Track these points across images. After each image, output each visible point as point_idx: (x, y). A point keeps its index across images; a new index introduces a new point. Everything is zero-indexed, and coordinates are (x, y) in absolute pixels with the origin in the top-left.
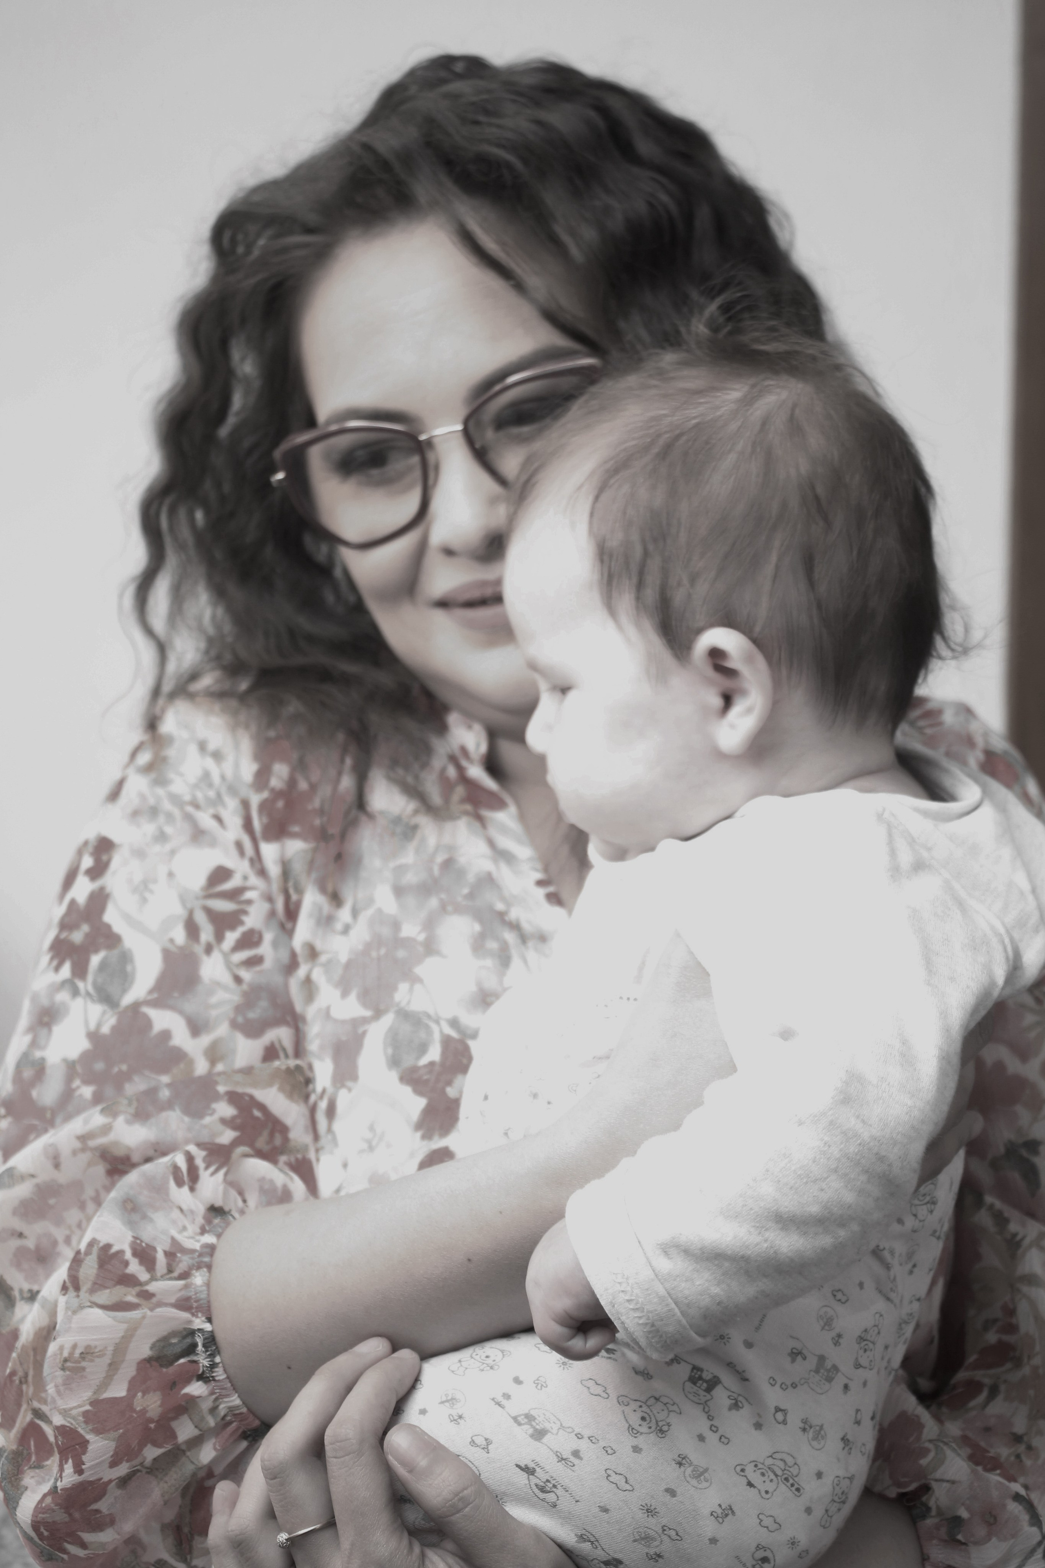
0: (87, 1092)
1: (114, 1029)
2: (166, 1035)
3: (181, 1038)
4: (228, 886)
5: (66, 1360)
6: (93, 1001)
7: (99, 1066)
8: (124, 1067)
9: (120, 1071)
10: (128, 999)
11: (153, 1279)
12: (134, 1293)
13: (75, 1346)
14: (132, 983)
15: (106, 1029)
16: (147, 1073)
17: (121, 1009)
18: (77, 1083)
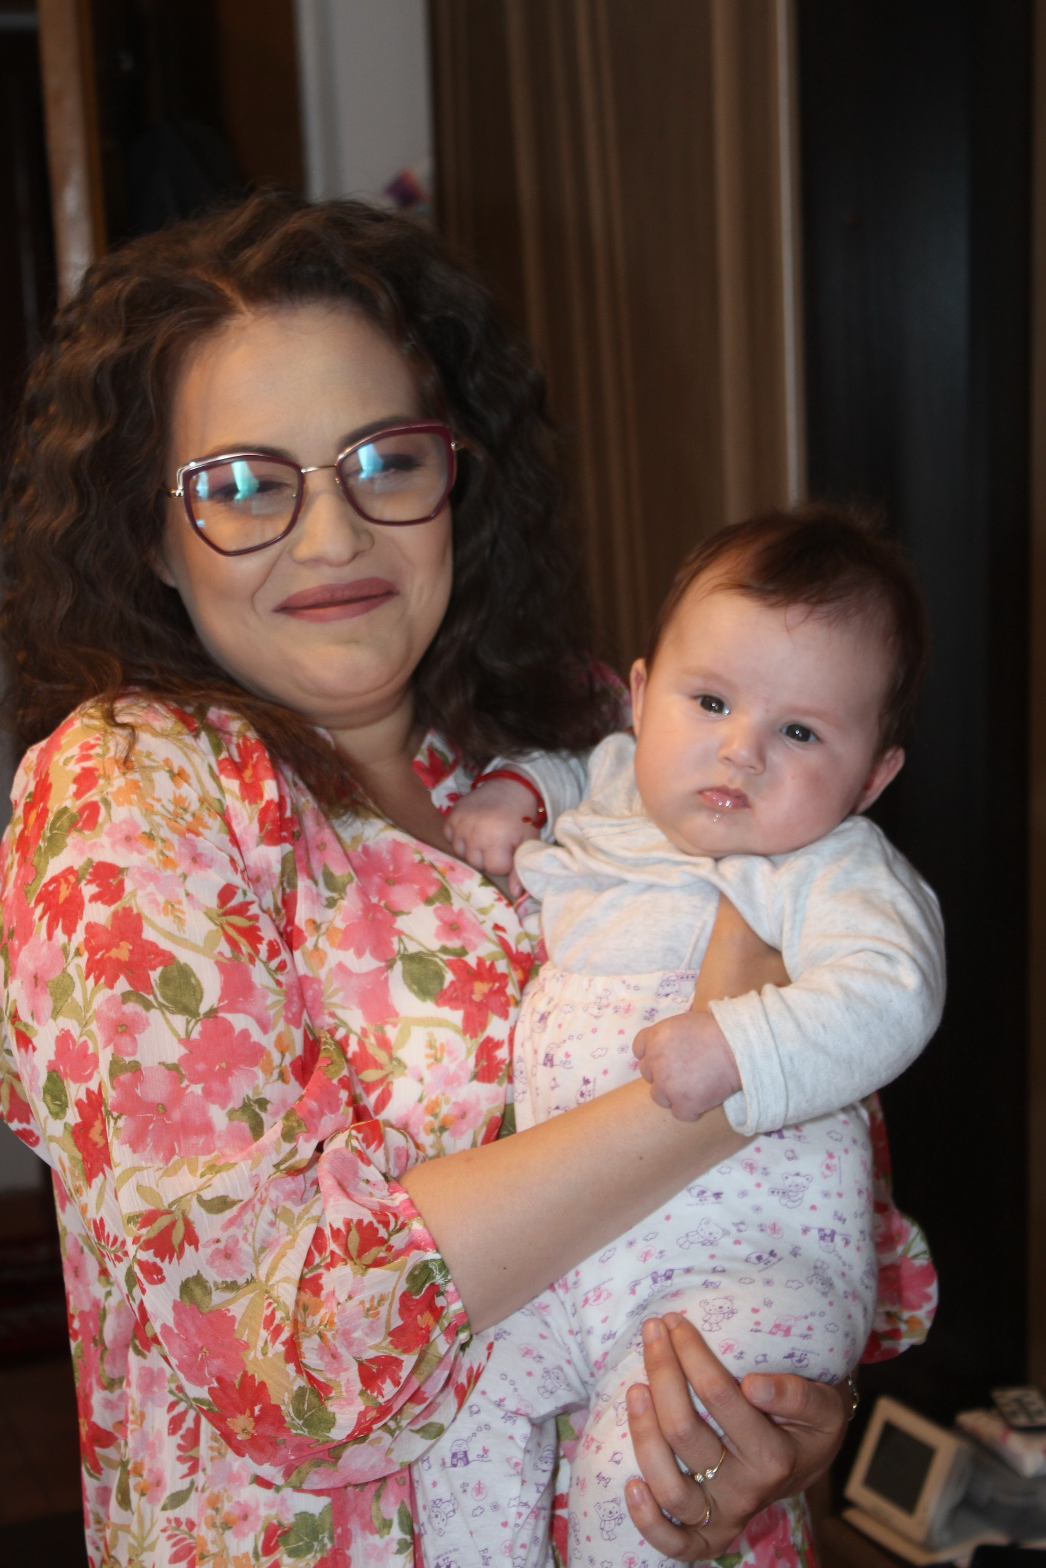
0: (197, 1089)
1: (201, 1033)
2: (245, 1034)
3: (256, 1035)
4: (234, 903)
5: (368, 1310)
6: (173, 1013)
7: (201, 1067)
8: (224, 1065)
9: (221, 1068)
10: (204, 1008)
11: (390, 1235)
12: (384, 1249)
13: (373, 1298)
14: (202, 993)
15: (195, 1035)
16: (242, 1066)
17: (201, 1017)
18: (185, 1083)
